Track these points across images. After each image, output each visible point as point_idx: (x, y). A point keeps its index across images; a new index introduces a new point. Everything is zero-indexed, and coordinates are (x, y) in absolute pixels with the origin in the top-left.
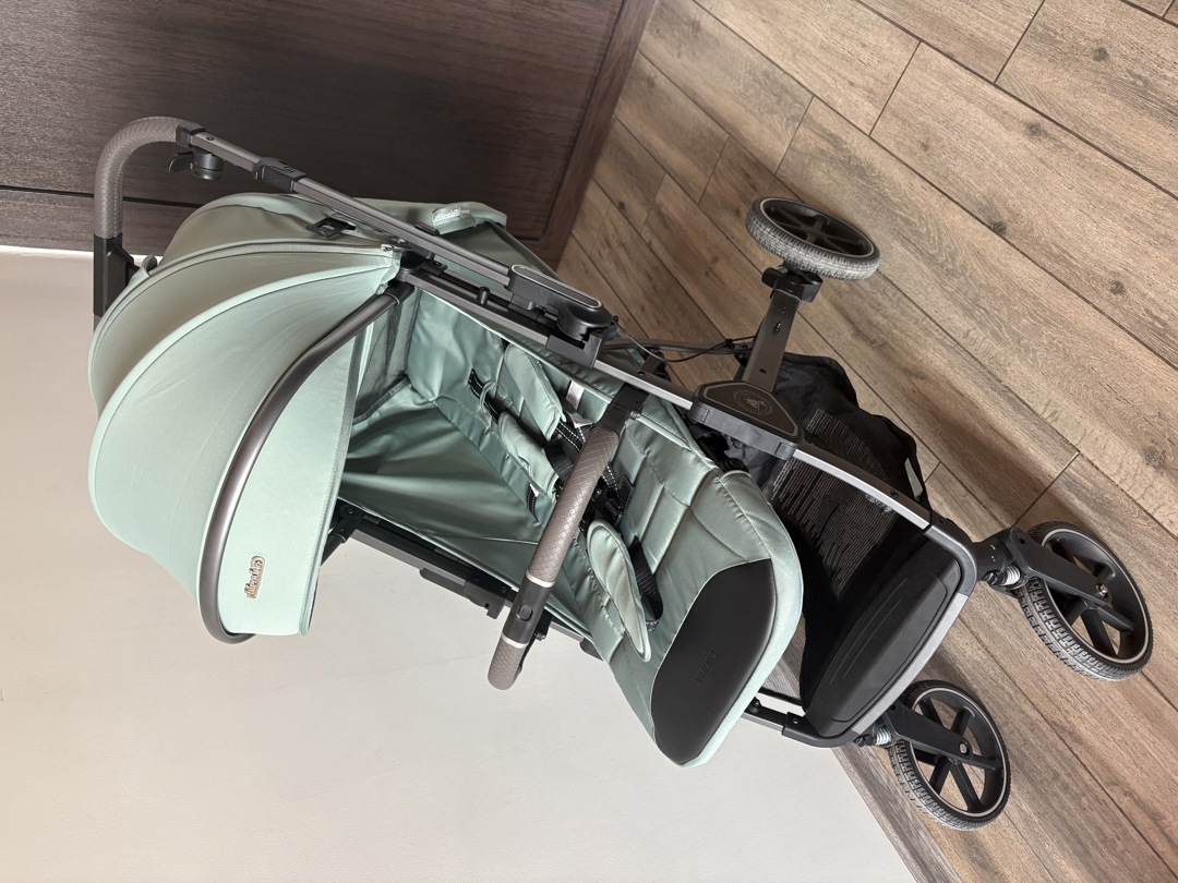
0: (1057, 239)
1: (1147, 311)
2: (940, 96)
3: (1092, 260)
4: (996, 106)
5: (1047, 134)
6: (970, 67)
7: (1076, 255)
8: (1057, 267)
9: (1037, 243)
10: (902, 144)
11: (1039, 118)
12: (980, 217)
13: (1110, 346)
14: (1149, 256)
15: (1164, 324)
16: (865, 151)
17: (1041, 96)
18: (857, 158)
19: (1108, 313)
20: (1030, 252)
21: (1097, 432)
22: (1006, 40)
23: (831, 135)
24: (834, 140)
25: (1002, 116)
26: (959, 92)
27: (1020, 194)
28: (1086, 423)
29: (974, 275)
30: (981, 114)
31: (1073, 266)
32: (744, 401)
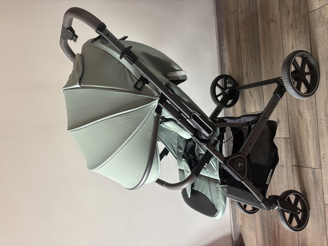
32: (237, 164)
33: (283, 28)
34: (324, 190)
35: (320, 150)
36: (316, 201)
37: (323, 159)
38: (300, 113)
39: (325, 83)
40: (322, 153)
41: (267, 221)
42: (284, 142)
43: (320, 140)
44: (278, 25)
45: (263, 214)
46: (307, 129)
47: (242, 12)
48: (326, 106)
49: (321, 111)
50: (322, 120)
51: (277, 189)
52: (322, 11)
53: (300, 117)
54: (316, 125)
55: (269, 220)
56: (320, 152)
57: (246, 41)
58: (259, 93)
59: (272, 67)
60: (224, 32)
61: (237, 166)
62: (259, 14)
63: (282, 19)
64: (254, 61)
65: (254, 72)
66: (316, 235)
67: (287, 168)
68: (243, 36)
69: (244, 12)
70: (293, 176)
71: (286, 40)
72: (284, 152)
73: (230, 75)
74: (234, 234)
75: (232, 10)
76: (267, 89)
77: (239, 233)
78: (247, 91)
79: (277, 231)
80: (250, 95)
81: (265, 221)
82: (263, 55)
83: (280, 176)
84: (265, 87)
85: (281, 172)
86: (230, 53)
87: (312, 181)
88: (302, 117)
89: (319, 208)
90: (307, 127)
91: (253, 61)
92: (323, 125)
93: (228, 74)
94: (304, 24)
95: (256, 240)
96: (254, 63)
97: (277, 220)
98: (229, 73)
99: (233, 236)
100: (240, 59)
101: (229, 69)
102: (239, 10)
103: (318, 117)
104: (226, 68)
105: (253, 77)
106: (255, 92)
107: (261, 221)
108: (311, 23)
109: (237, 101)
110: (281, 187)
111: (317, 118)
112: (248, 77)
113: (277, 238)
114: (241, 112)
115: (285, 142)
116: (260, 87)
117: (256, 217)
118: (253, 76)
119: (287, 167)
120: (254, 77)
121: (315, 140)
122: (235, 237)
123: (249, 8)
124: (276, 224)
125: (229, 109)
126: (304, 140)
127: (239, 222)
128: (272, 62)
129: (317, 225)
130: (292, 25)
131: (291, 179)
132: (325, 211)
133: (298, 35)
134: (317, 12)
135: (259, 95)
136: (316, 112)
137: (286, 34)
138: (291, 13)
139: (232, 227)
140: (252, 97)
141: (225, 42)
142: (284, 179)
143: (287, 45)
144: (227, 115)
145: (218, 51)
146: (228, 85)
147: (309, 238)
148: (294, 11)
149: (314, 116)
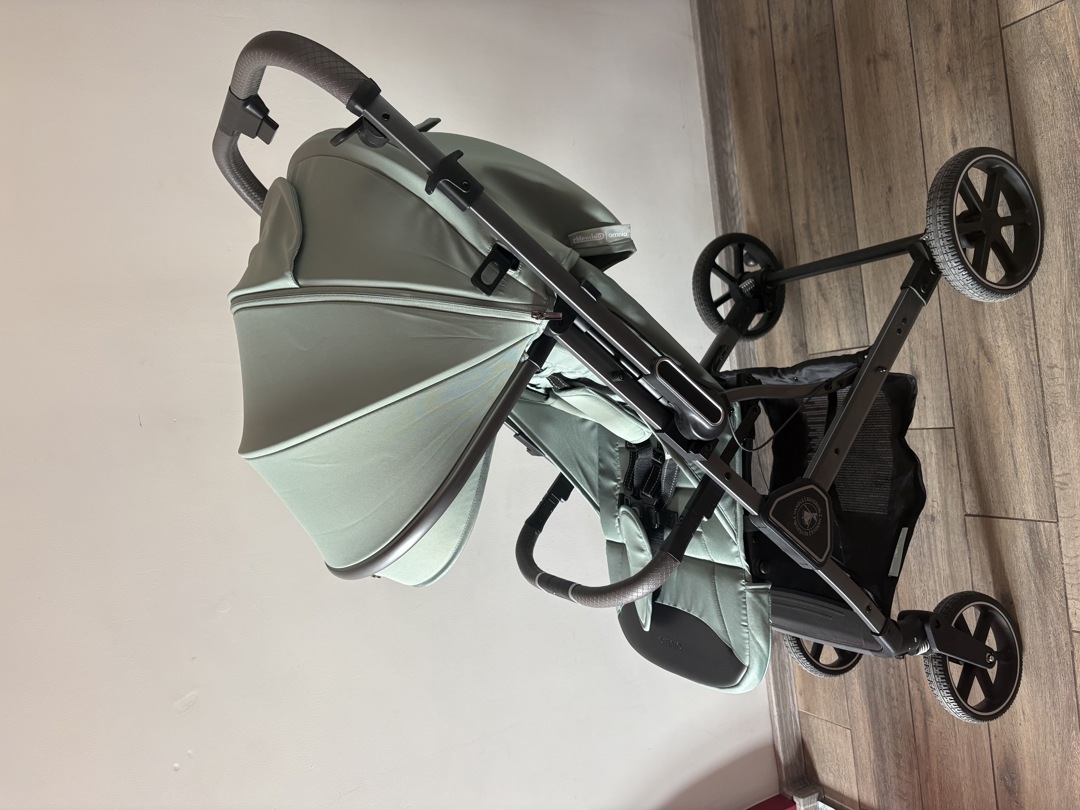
32: (801, 515)
33: (922, 78)
34: (1068, 586)
35: (1051, 463)
36: (1044, 624)
37: (1062, 489)
38: (983, 347)
39: (1062, 251)
40: (1057, 471)
41: (889, 694)
42: (935, 442)
43: (1051, 429)
44: (905, 69)
45: (872, 674)
46: (1008, 398)
47: (785, 28)
48: (1068, 324)
49: (1052, 340)
50: (1056, 366)
51: (918, 592)
52: (1047, 23)
53: (983, 362)
54: (1038, 384)
55: (894, 692)
56: (1051, 469)
57: (801, 121)
58: (850, 289)
59: (888, 202)
60: (728, 96)
61: (802, 521)
62: (841, 34)
63: (917, 50)
64: (831, 186)
65: (832, 223)
66: (1048, 729)
67: (947, 523)
68: (790, 107)
69: (791, 29)
70: (969, 550)
71: (933, 116)
72: (935, 475)
73: (751, 234)
74: (783, 741)
75: (752, 22)
76: (874, 275)
77: (797, 738)
78: (809, 284)
79: (919, 725)
80: (820, 297)
81: (882, 695)
82: (858, 166)
83: (926, 550)
84: (867, 268)
85: (929, 538)
86: (751, 161)
87: (1030, 560)
88: (989, 360)
89: (1053, 645)
90: (1006, 391)
91: (828, 187)
92: (1060, 382)
93: (744, 230)
94: (988, 64)
95: (854, 758)
96: (832, 194)
97: (918, 690)
98: (750, 225)
99: (780, 749)
100: (784, 181)
101: (748, 213)
102: (776, 21)
103: (1041, 357)
104: (736, 210)
105: (826, 237)
106: (837, 284)
107: (869, 696)
108: (1012, 60)
109: (779, 316)
110: (931, 583)
111: (1039, 360)
112: (810, 237)
113: (922, 749)
114: (790, 350)
115: (939, 442)
116: (853, 270)
117: (853, 684)
118: (827, 234)
119: (947, 520)
120: (831, 237)
121: (1035, 430)
122: (784, 751)
123: (808, 17)
124: (918, 705)
125: (751, 343)
126: (1000, 434)
127: (797, 703)
128: (890, 189)
129: (1048, 700)
130: (949, 69)
131: (961, 559)
132: (1073, 653)
133: (972, 99)
134: (1030, 25)
135: (851, 295)
136: (1034, 341)
137: (931, 98)
138: (947, 29)
139: (776, 719)
140: (826, 300)
141: (731, 126)
142: (937, 560)
143: (935, 132)
144: (748, 362)
145: (712, 156)
146: (747, 264)
147: (1024, 741)
148: (954, 25)
149: (1028, 356)
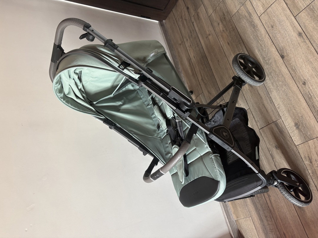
0: (295, 66)
1: (309, 92)
2: (280, 14)
3: (301, 74)
4: (293, 24)
5: (303, 37)
6: (291, 9)
7: (298, 71)
8: (293, 72)
9: (290, 65)
10: (267, 23)
11: (302, 32)
12: (279, 52)
13: (297, 96)
14: (314, 79)
15: (311, 96)
16: (257, 21)
17: (305, 26)
18: (254, 22)
19: (300, 89)
20: (288, 66)
21: (287, 115)
22: (302, 6)
23: (249, 12)
24: (250, 14)
25: (294, 27)
26: (286, 15)
27: (291, 50)
28: (285, 112)
29: (272, 66)
30: (289, 24)
31: (296, 74)
35: (274, 104)
37: (279, 109)
44: (214, 35)
57: (195, 57)
59: (219, 64)
63: (216, 31)
65: (208, 75)
68: (192, 55)
69: (188, 39)
70: (263, 139)
71: (223, 41)
74: (232, 231)
75: (180, 42)
77: (237, 231)
91: (205, 68)
95: (255, 226)
100: (195, 72)
102: (185, 39)
105: (207, 79)
106: (212, 89)
107: (252, 201)
112: (203, 81)
113: (272, 210)
121: (267, 98)
122: (234, 235)
123: (191, 36)
127: (234, 218)
128: (218, 61)
130: (223, 31)
131: (262, 142)
132: (299, 152)
134: (237, 14)
137: (221, 38)
143: (224, 44)
148: (222, 22)
